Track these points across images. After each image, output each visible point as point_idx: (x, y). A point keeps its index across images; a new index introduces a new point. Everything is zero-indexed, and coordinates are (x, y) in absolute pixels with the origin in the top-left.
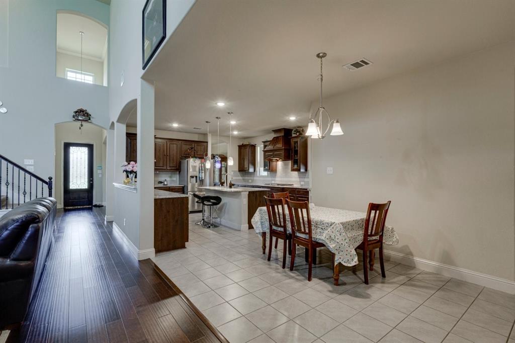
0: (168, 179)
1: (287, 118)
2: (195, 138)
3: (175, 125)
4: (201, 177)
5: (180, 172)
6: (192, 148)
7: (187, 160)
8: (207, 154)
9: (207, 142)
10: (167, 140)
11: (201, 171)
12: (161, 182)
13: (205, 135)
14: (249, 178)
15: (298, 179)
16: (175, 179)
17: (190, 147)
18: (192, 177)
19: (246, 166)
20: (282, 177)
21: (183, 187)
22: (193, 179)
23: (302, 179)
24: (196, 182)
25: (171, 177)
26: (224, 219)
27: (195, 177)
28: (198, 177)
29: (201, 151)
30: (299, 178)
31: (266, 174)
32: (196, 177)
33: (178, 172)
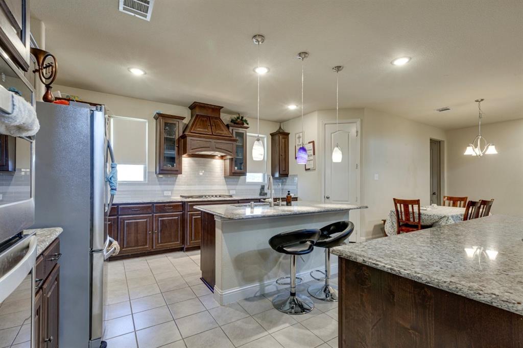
23: (231, 186)
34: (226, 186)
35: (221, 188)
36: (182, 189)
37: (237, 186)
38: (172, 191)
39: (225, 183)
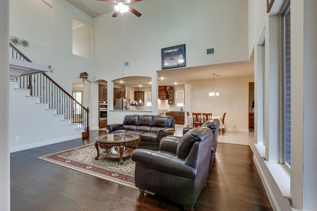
1: (173, 83)
9: (125, 90)
11: (127, 104)
14: (139, 107)
15: (170, 108)
23: (171, 108)
24: (125, 109)
28: (126, 107)
30: (170, 107)
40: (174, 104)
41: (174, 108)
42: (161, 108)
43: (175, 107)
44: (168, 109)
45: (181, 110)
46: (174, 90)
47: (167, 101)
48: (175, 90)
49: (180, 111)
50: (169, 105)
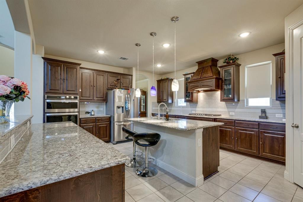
0: (95, 109)
2: (121, 71)
3: (101, 52)
4: (127, 107)
5: (106, 103)
6: (118, 80)
7: (113, 90)
8: (132, 85)
9: (132, 76)
10: (93, 71)
11: (127, 101)
12: (88, 113)
13: (130, 69)
15: (226, 110)
16: (102, 109)
17: (117, 78)
18: (118, 107)
19: (165, 98)
20: (204, 108)
21: (110, 118)
22: (119, 109)
23: (231, 110)
24: (123, 112)
25: (98, 108)
26: (162, 160)
27: (121, 108)
28: (124, 108)
29: (126, 83)
30: (227, 108)
31: (186, 105)
32: (123, 107)
33: (105, 103)
34: (227, 109)
35: (222, 110)
36: (200, 110)
37: (237, 109)
38: (195, 111)
39: (226, 107)
40: (239, 100)
41: (237, 110)
42: (205, 109)
43: (243, 107)
44: (220, 111)
45: (260, 117)
46: (239, 65)
47: (218, 93)
48: (242, 64)
49: (258, 119)
50: (224, 103)
